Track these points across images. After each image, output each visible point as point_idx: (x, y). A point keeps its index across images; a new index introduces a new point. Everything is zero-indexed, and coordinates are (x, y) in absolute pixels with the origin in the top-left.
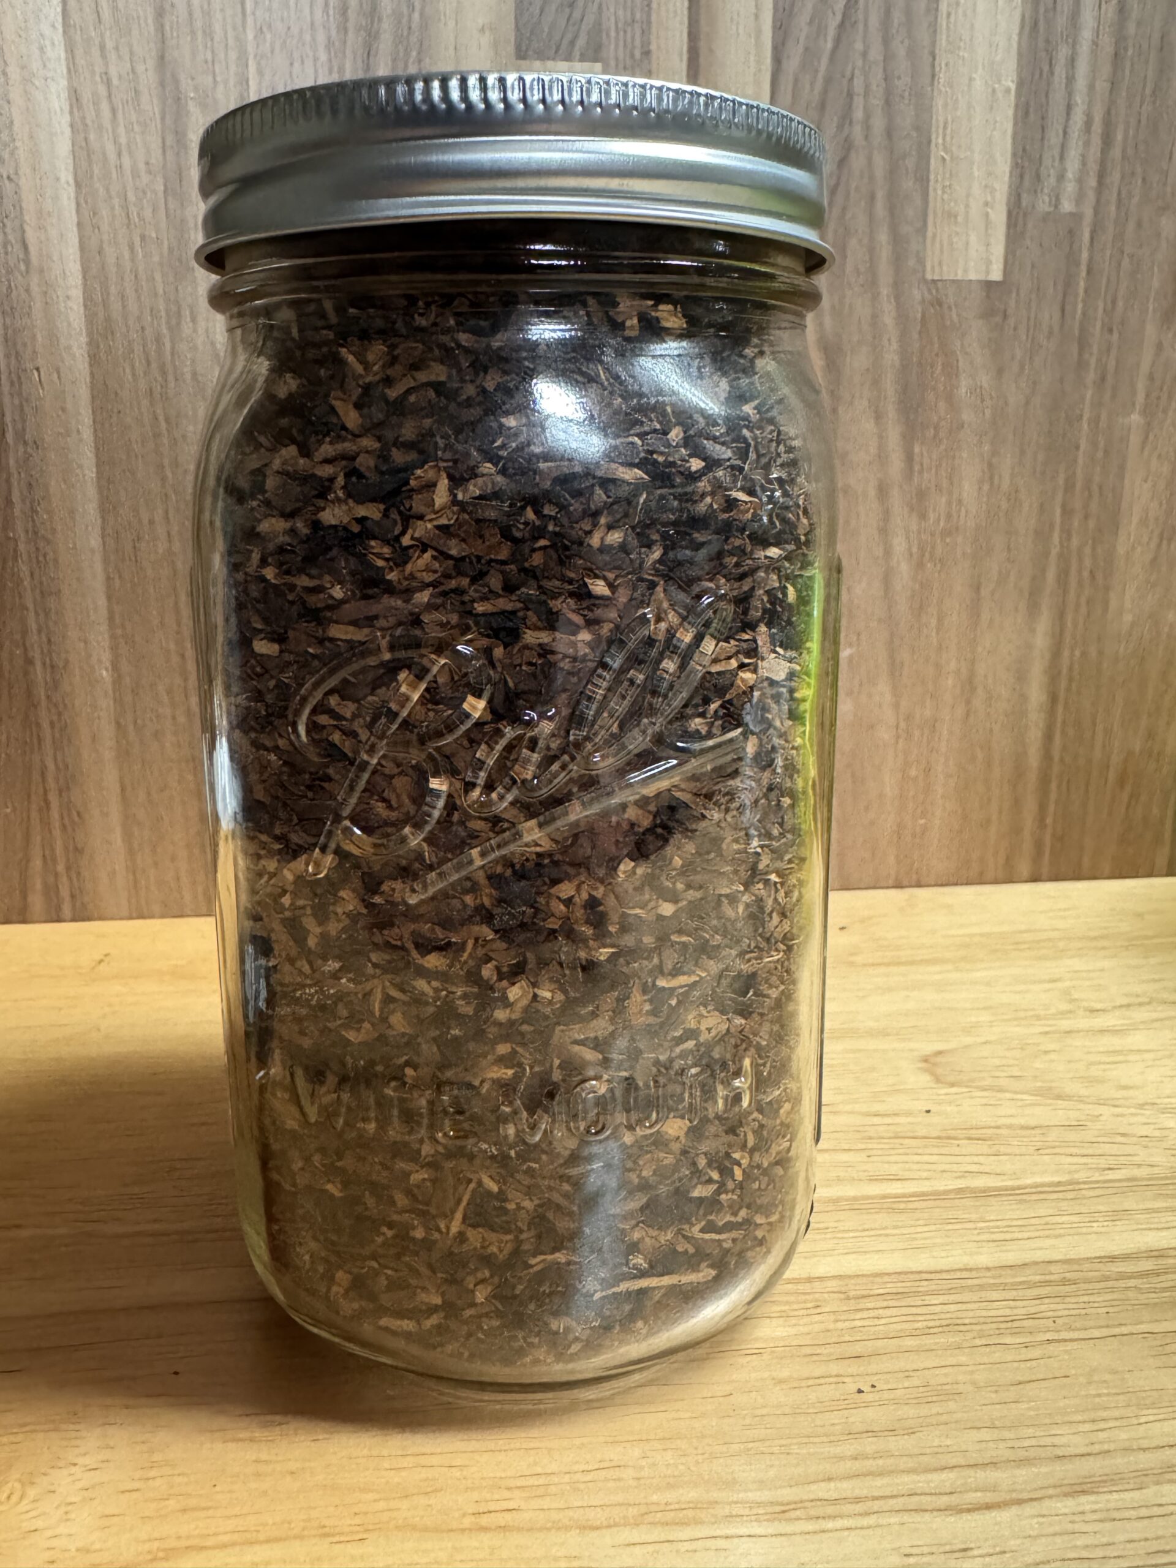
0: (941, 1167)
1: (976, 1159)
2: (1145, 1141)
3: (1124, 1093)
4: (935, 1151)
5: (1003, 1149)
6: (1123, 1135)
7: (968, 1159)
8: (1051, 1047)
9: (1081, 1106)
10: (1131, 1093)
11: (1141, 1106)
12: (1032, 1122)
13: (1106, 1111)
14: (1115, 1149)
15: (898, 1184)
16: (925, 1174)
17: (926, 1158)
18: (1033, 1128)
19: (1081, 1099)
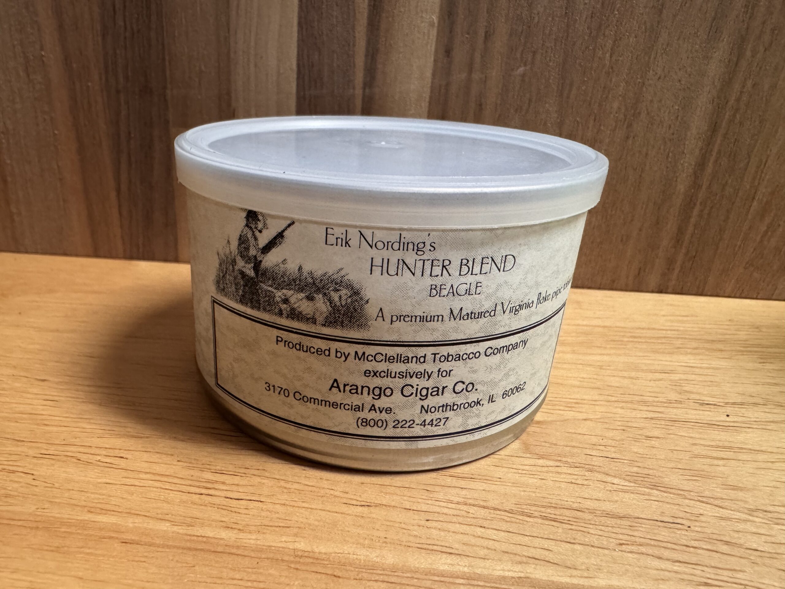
0: (504, 547)
1: (546, 544)
2: (754, 556)
3: (733, 494)
4: (504, 526)
5: (579, 537)
6: (727, 543)
7: (537, 542)
8: (656, 433)
9: (680, 501)
10: (740, 495)
11: (751, 511)
12: (622, 511)
13: (708, 511)
14: (716, 560)
15: (450, 560)
16: (482, 552)
17: (490, 533)
18: (620, 518)
19: (681, 493)
